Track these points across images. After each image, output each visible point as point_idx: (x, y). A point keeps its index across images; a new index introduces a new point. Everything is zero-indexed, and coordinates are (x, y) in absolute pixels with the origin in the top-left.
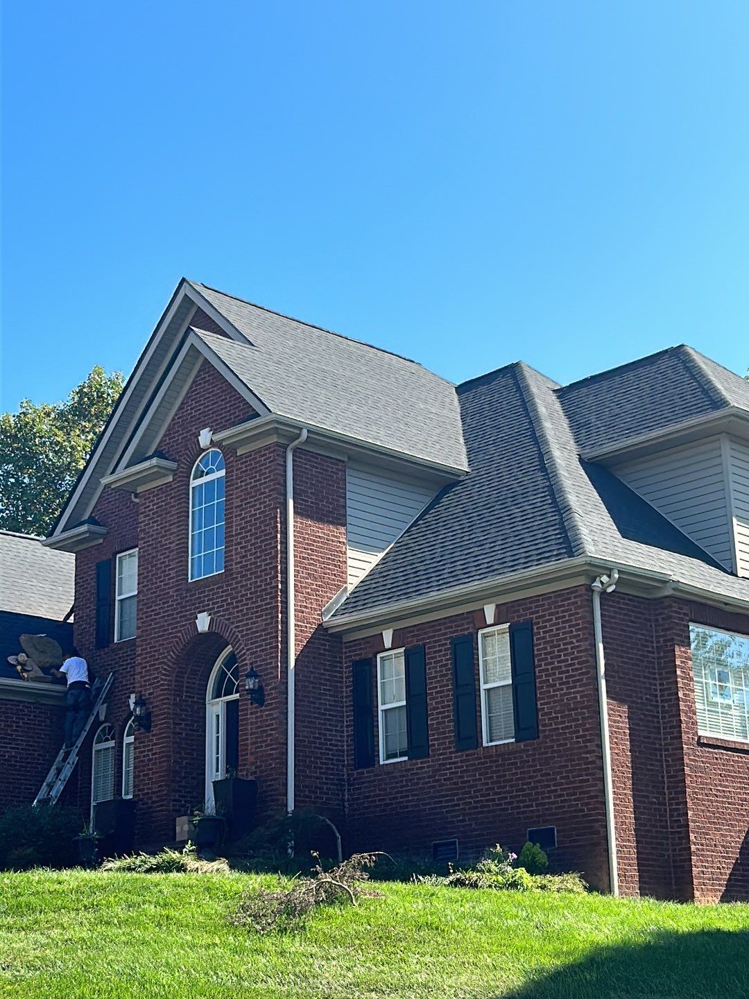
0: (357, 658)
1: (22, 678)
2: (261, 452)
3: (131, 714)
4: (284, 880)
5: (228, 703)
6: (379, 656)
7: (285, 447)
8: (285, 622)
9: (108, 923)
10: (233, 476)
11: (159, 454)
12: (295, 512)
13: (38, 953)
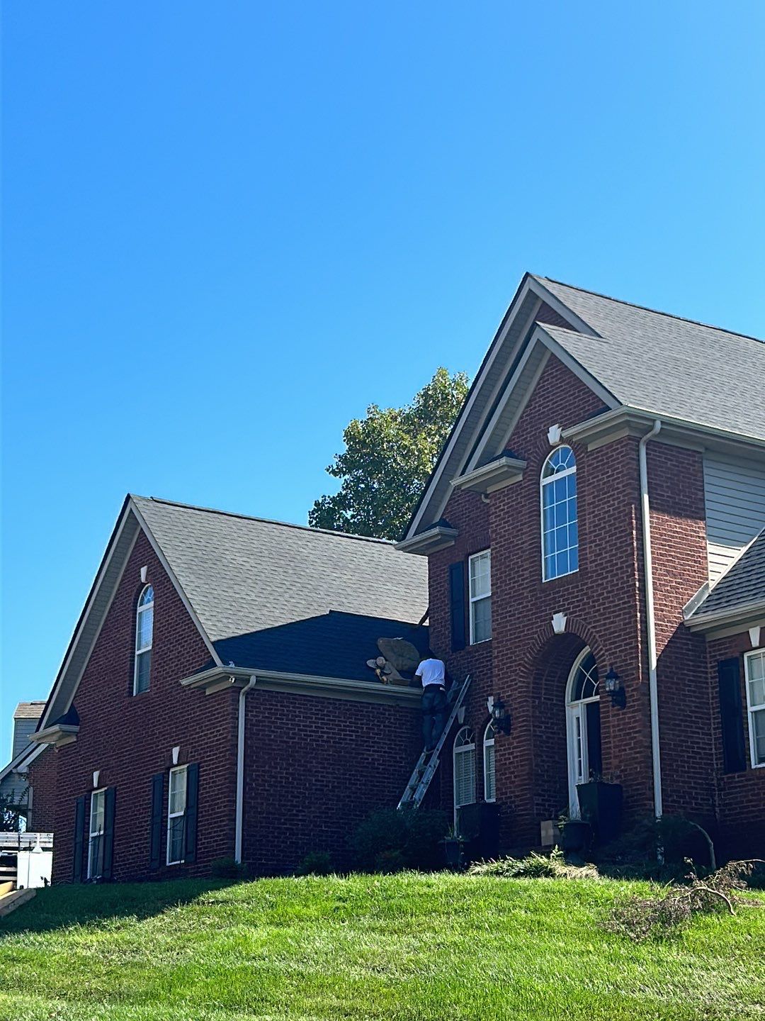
0: (723, 658)
1: (382, 682)
2: (612, 446)
3: (490, 717)
4: (657, 887)
5: (588, 705)
6: (746, 656)
7: (638, 441)
8: (645, 621)
9: (478, 928)
10: (584, 472)
11: (508, 453)
12: (651, 508)
13: (411, 956)
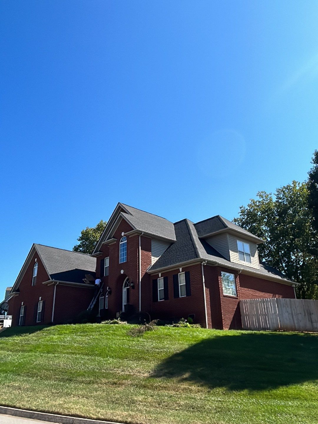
0: (154, 279)
1: (85, 284)
2: (134, 237)
3: (107, 291)
4: (139, 326)
5: (127, 289)
6: (158, 279)
7: (139, 236)
8: (139, 272)
9: (102, 335)
10: (128, 242)
11: (113, 237)
12: (141, 249)
13: (87, 341)
